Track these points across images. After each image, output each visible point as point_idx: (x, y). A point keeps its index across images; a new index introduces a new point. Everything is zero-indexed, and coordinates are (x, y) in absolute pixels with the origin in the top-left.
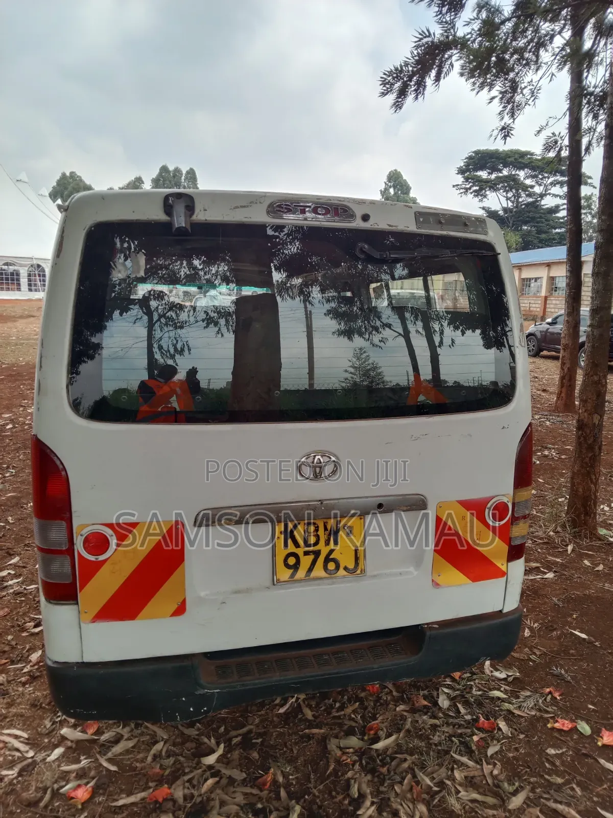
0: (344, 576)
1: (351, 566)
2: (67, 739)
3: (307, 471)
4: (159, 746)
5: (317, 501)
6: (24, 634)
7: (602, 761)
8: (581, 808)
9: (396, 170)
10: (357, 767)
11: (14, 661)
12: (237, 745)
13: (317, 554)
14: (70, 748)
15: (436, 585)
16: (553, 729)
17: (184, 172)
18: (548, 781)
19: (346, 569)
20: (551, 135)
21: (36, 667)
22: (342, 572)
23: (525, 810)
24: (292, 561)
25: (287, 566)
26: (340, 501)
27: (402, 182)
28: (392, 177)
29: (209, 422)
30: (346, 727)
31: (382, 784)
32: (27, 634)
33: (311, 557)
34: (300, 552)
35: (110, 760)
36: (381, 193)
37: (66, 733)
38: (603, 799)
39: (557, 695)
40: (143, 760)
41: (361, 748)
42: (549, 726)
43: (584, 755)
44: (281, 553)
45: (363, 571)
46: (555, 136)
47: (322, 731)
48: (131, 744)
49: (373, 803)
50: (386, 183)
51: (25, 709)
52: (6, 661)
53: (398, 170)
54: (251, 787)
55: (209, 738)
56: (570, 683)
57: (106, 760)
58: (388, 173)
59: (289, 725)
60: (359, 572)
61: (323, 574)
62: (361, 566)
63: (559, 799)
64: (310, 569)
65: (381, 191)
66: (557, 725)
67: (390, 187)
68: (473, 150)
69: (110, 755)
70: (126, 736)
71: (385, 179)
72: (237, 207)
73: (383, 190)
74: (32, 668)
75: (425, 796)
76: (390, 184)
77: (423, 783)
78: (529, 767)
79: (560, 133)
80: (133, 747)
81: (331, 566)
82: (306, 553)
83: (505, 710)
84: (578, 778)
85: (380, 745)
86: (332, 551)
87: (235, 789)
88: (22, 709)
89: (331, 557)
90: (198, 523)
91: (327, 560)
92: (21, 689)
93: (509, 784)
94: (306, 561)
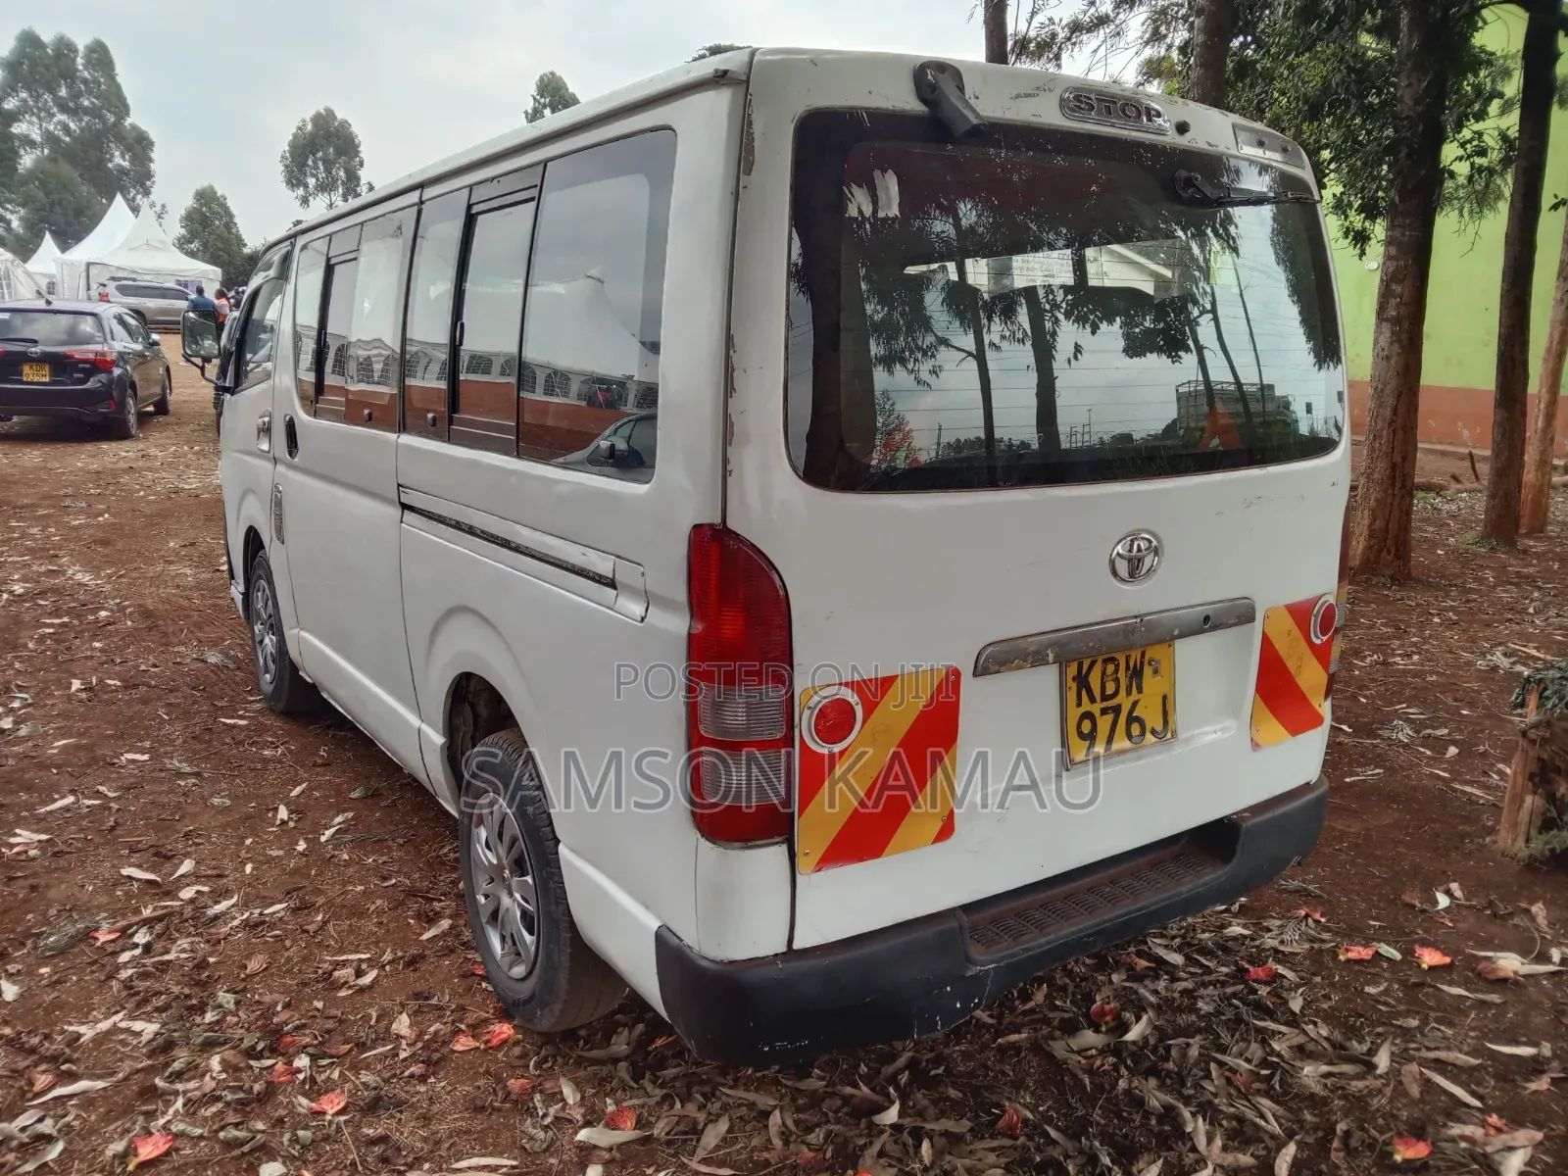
0: (1154, 745)
1: (1159, 727)
2: (595, 1147)
3: (1123, 568)
4: (776, 1119)
5: (1136, 617)
6: (343, 993)
7: (1445, 988)
8: (1465, 1048)
9: (553, 74)
10: (1123, 1071)
11: (364, 1044)
12: (909, 1083)
13: (1117, 710)
14: (612, 1161)
15: (1256, 745)
16: (1348, 961)
17: (81, 48)
18: (1400, 1027)
19: (1153, 732)
20: (1047, 22)
21: (420, 1045)
22: (1149, 738)
23: (1399, 1071)
24: (1086, 726)
25: (1081, 735)
26: (1163, 615)
27: (567, 97)
28: (546, 86)
29: (997, 486)
30: (1056, 1022)
31: (1183, 1085)
32: (350, 992)
33: (1110, 717)
34: (1096, 709)
35: (704, 1161)
36: (527, 117)
37: (589, 1138)
38: (1481, 1031)
39: (1317, 916)
40: (768, 1145)
41: (1108, 1045)
42: (1342, 958)
43: (1416, 985)
44: (1074, 714)
45: (1174, 734)
46: (1054, 23)
47: (1024, 1036)
48: (723, 1126)
49: (1194, 1115)
50: (535, 99)
51: (463, 1119)
52: (349, 1046)
53: (558, 74)
54: (991, 1137)
55: (855, 1086)
56: (1321, 897)
57: (699, 1162)
58: (538, 78)
59: (965, 1038)
60: (1169, 735)
61: (1127, 744)
62: (1171, 726)
63: (1432, 1045)
64: (1110, 741)
65: (526, 113)
66: (1350, 955)
67: (545, 107)
68: (708, 46)
69: (701, 1153)
70: (701, 1117)
71: (533, 90)
72: (1018, 96)
73: (530, 111)
74: (413, 1049)
75: (1256, 1085)
76: (542, 100)
77: (1241, 1070)
78: (1362, 1016)
79: (1061, 20)
80: (730, 1131)
81: (1135, 729)
82: (1104, 711)
83: (1269, 950)
84: (1432, 1014)
85: (1132, 1035)
86: (1135, 704)
87: (971, 1147)
88: (456, 1120)
89: (1135, 714)
90: (980, 671)
91: (1131, 719)
92: (422, 1089)
93: (1360, 1043)
94: (1104, 723)
